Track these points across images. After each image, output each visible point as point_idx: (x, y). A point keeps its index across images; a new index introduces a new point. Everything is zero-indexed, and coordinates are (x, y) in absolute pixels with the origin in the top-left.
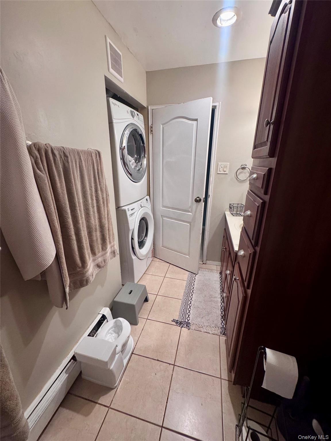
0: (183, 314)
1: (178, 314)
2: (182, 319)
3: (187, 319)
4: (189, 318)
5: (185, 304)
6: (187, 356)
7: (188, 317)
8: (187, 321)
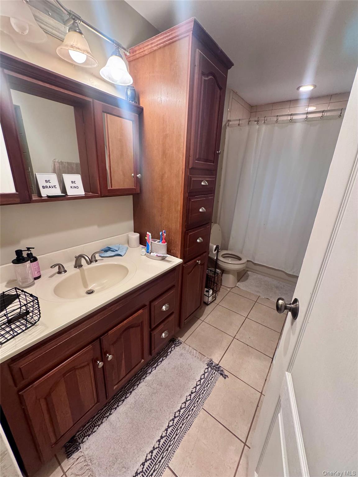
0: (211, 379)
1: (217, 382)
2: (214, 373)
3: (208, 370)
4: (205, 371)
5: (201, 396)
6: (222, 339)
7: (205, 373)
8: (210, 369)
